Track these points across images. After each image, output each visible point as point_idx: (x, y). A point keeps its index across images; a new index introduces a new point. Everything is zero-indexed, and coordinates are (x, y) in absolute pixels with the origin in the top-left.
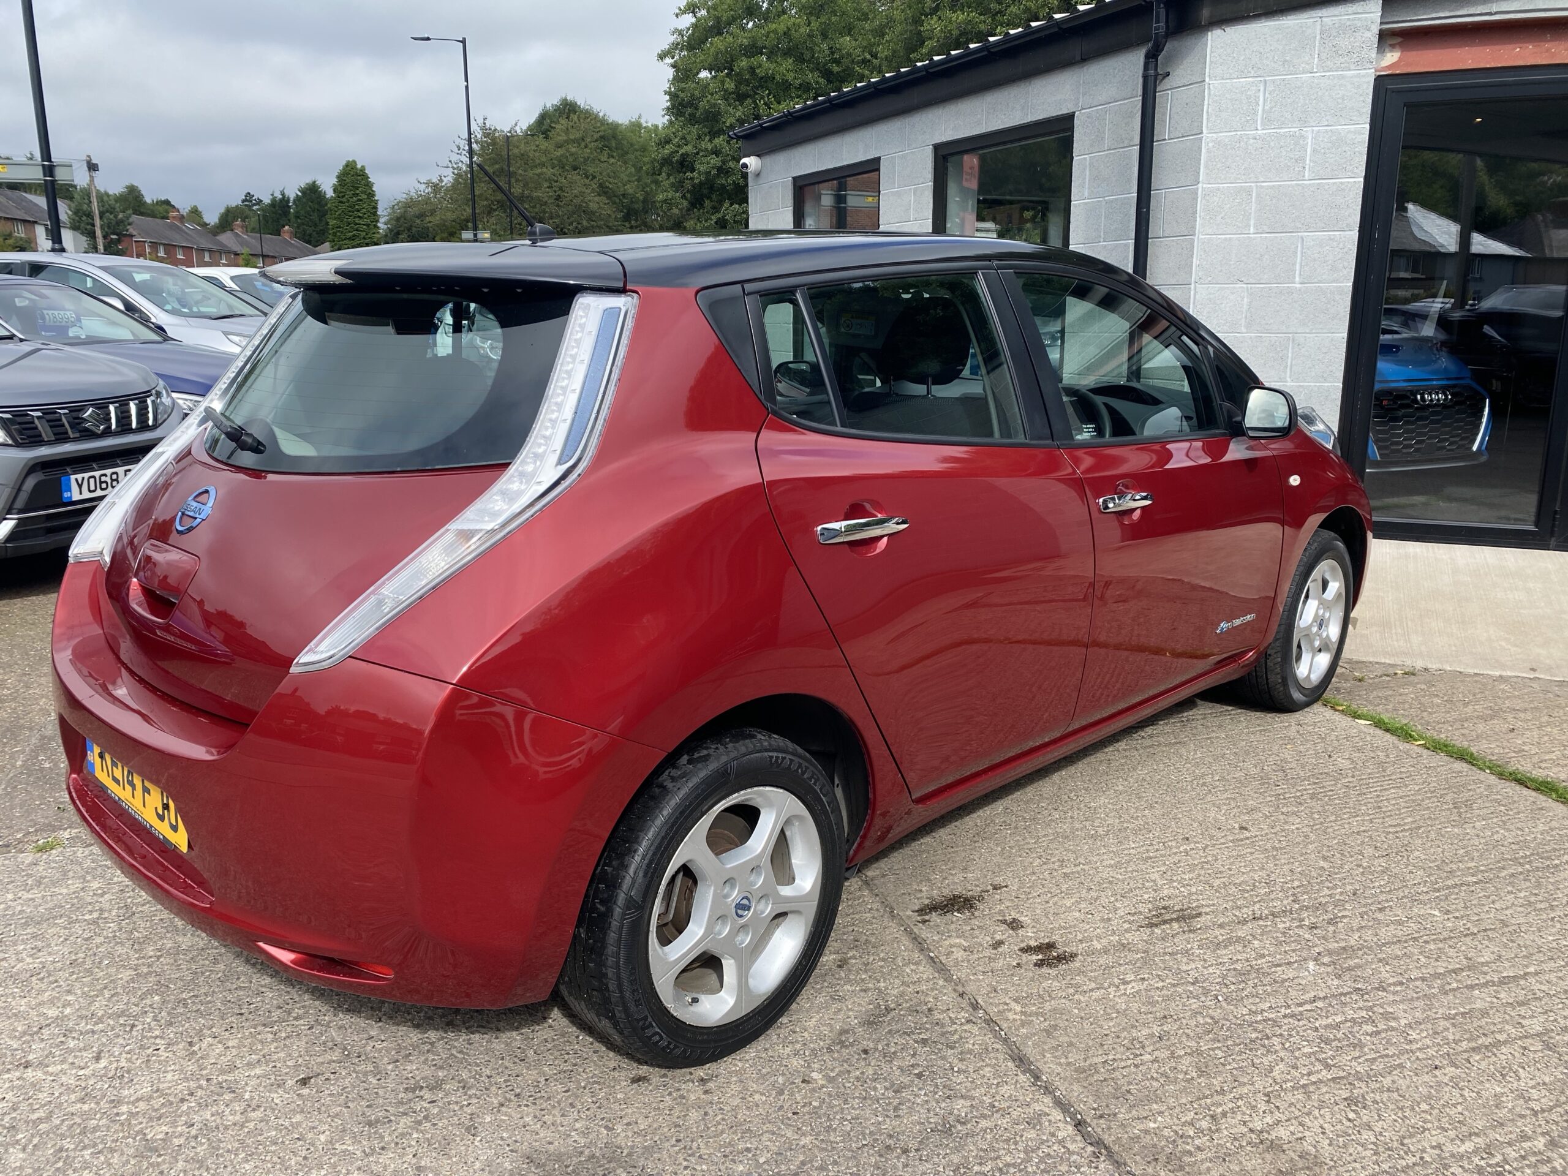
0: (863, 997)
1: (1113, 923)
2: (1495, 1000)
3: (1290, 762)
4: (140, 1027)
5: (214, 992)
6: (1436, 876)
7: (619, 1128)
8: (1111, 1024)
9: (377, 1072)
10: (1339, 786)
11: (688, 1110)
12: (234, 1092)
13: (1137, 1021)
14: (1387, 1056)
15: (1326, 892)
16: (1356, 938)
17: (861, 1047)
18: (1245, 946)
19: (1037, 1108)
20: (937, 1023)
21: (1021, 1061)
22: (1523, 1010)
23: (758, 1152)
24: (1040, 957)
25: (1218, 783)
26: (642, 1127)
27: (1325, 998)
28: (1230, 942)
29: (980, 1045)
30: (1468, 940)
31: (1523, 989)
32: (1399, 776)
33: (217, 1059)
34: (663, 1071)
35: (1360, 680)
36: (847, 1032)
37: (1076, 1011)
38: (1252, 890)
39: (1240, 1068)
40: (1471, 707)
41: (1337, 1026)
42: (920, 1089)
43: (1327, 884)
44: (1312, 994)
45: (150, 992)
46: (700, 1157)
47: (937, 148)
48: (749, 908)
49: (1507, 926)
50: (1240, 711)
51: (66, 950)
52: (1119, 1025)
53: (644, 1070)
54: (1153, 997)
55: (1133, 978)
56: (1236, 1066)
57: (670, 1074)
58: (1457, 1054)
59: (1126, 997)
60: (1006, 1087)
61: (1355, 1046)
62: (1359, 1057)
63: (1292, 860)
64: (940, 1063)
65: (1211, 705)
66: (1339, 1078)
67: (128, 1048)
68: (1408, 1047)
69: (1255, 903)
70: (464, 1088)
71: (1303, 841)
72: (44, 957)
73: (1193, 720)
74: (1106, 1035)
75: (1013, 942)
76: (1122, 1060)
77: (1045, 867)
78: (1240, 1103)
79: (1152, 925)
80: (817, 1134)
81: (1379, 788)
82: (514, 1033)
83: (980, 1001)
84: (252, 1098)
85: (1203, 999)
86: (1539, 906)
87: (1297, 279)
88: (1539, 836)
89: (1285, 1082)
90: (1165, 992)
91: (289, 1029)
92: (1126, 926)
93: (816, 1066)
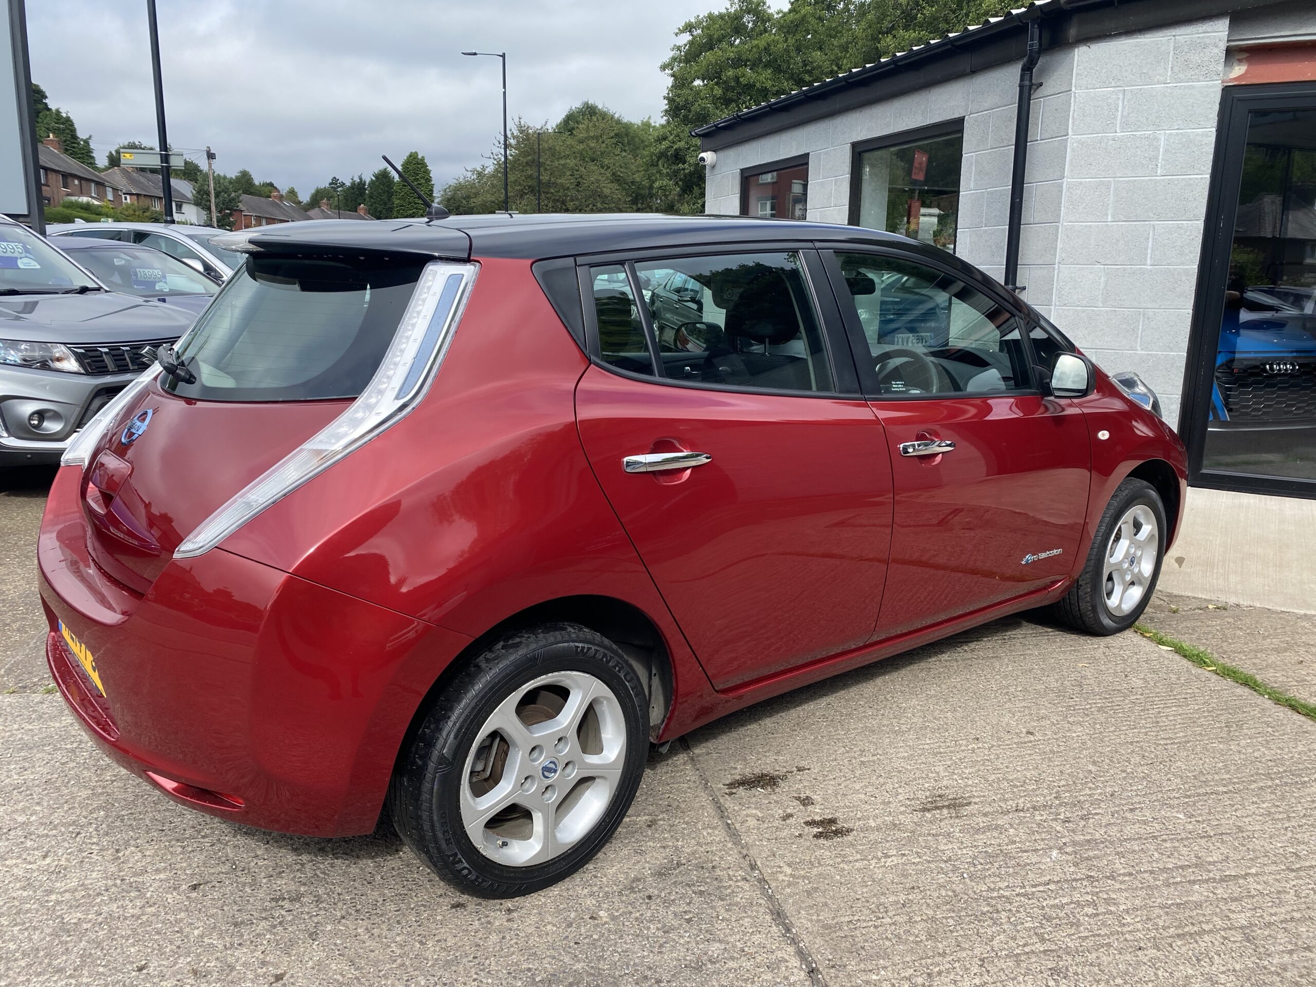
0: (661, 853)
1: (891, 805)
2: (1211, 895)
3: (1088, 679)
4: (83, 835)
5: (147, 811)
6: (1191, 785)
7: (430, 944)
8: (865, 890)
9: (254, 884)
10: (1127, 701)
11: (490, 933)
12: (139, 891)
13: (888, 889)
14: (1099, 935)
15: (1088, 791)
16: (1102, 833)
17: (647, 894)
18: (1001, 833)
19: (779, 955)
20: (716, 879)
21: (778, 915)
22: (1234, 906)
23: (537, 972)
24: (820, 830)
25: (1019, 693)
26: (450, 944)
27: (1058, 882)
28: (989, 828)
29: (748, 899)
30: (1203, 842)
31: (1240, 887)
32: (1183, 696)
33: (134, 864)
34: (480, 900)
35: (1174, 612)
36: (639, 880)
37: (838, 877)
38: (1022, 786)
39: (965, 935)
40: (1269, 640)
41: (1062, 907)
42: (686, 932)
43: (1091, 785)
44: (1048, 877)
45: (99, 808)
46: (489, 972)
47: (854, 145)
48: (555, 771)
49: (1242, 832)
50: (1057, 633)
51: (45, 771)
52: (872, 891)
53: (464, 898)
54: (907, 870)
55: (895, 853)
56: (962, 933)
57: (484, 903)
58: (1162, 938)
59: (884, 869)
60: (758, 936)
61: (1072, 924)
62: (1073, 934)
63: (1064, 763)
64: (709, 911)
65: (1034, 626)
66: (1050, 951)
67: (69, 851)
68: (1119, 929)
69: (1021, 797)
70: (317, 901)
71: (1080, 747)
72: (28, 775)
73: (1014, 638)
74: (858, 899)
75: (801, 814)
76: (865, 921)
77: (847, 755)
78: (957, 965)
79: (925, 810)
80: (590, 962)
81: (1162, 706)
82: (369, 861)
83: (758, 863)
84: (152, 896)
85: (950, 875)
86: (1276, 816)
87: (1149, 262)
88: (1296, 756)
89: (1001, 950)
90: (919, 867)
91: (195, 845)
92: (903, 809)
93: (605, 906)
